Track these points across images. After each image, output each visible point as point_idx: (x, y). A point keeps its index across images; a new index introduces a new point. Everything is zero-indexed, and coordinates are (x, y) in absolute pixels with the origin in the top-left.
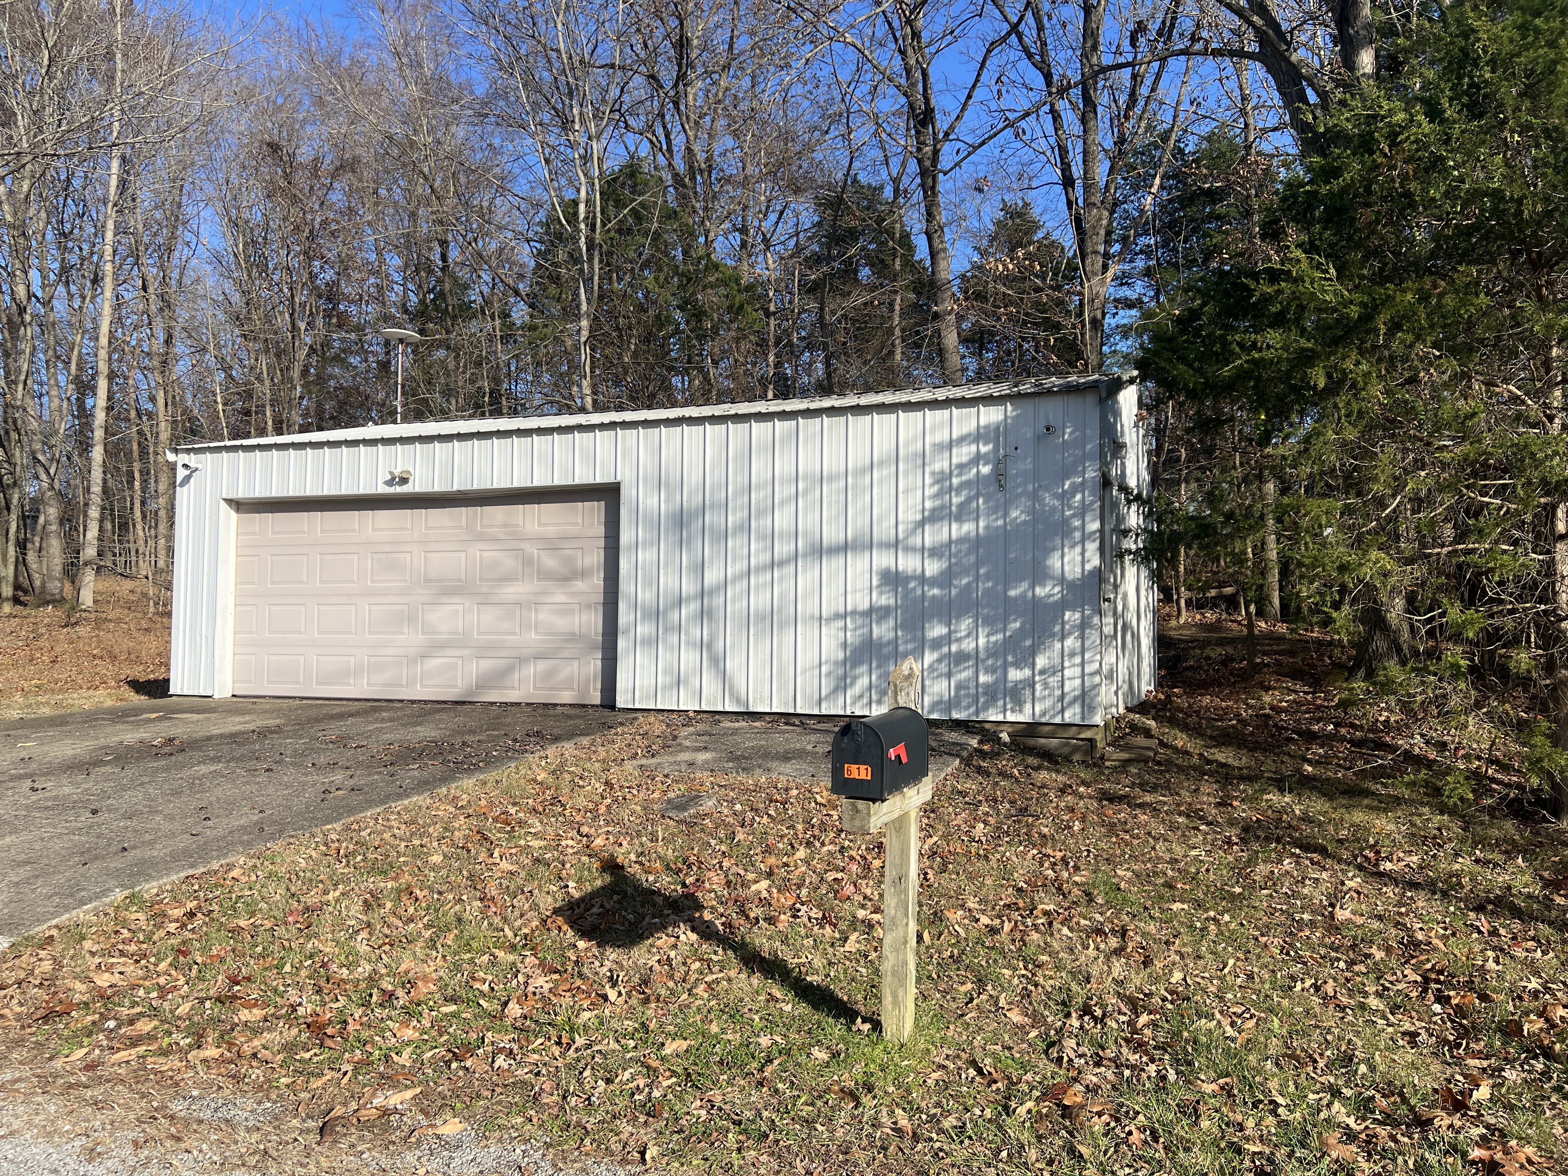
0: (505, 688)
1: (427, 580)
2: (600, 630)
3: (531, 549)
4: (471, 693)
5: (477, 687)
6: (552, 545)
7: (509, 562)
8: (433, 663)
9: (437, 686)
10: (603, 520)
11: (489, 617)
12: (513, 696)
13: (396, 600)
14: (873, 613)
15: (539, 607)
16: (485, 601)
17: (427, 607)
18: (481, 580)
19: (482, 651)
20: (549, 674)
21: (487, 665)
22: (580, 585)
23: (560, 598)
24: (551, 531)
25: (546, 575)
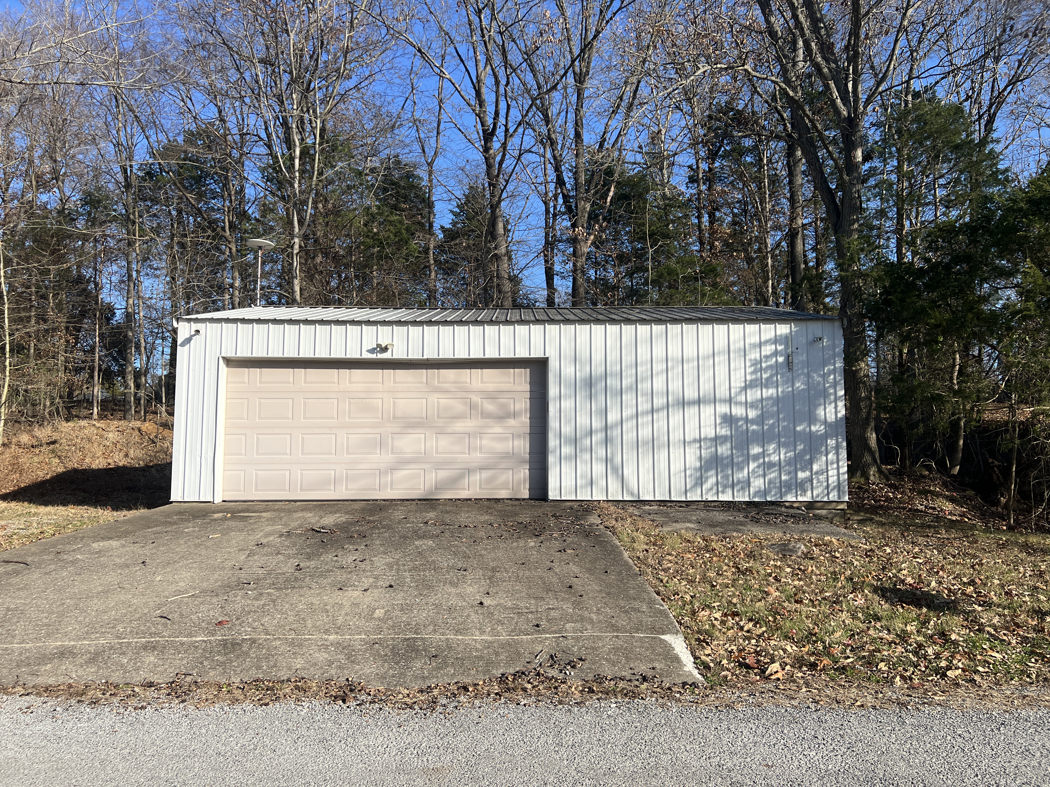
0: (458, 489)
1: (394, 417)
2: (528, 450)
3: (476, 399)
4: (431, 493)
5: (436, 488)
6: (491, 396)
7: (459, 407)
8: (399, 474)
9: (405, 489)
10: (528, 380)
11: (444, 442)
12: (464, 494)
13: (369, 430)
14: (717, 440)
15: (482, 435)
16: (441, 432)
17: (394, 436)
18: (439, 417)
19: (438, 465)
20: (490, 480)
21: (443, 474)
22: (512, 422)
23: (498, 430)
24: (490, 387)
25: (485, 415)
